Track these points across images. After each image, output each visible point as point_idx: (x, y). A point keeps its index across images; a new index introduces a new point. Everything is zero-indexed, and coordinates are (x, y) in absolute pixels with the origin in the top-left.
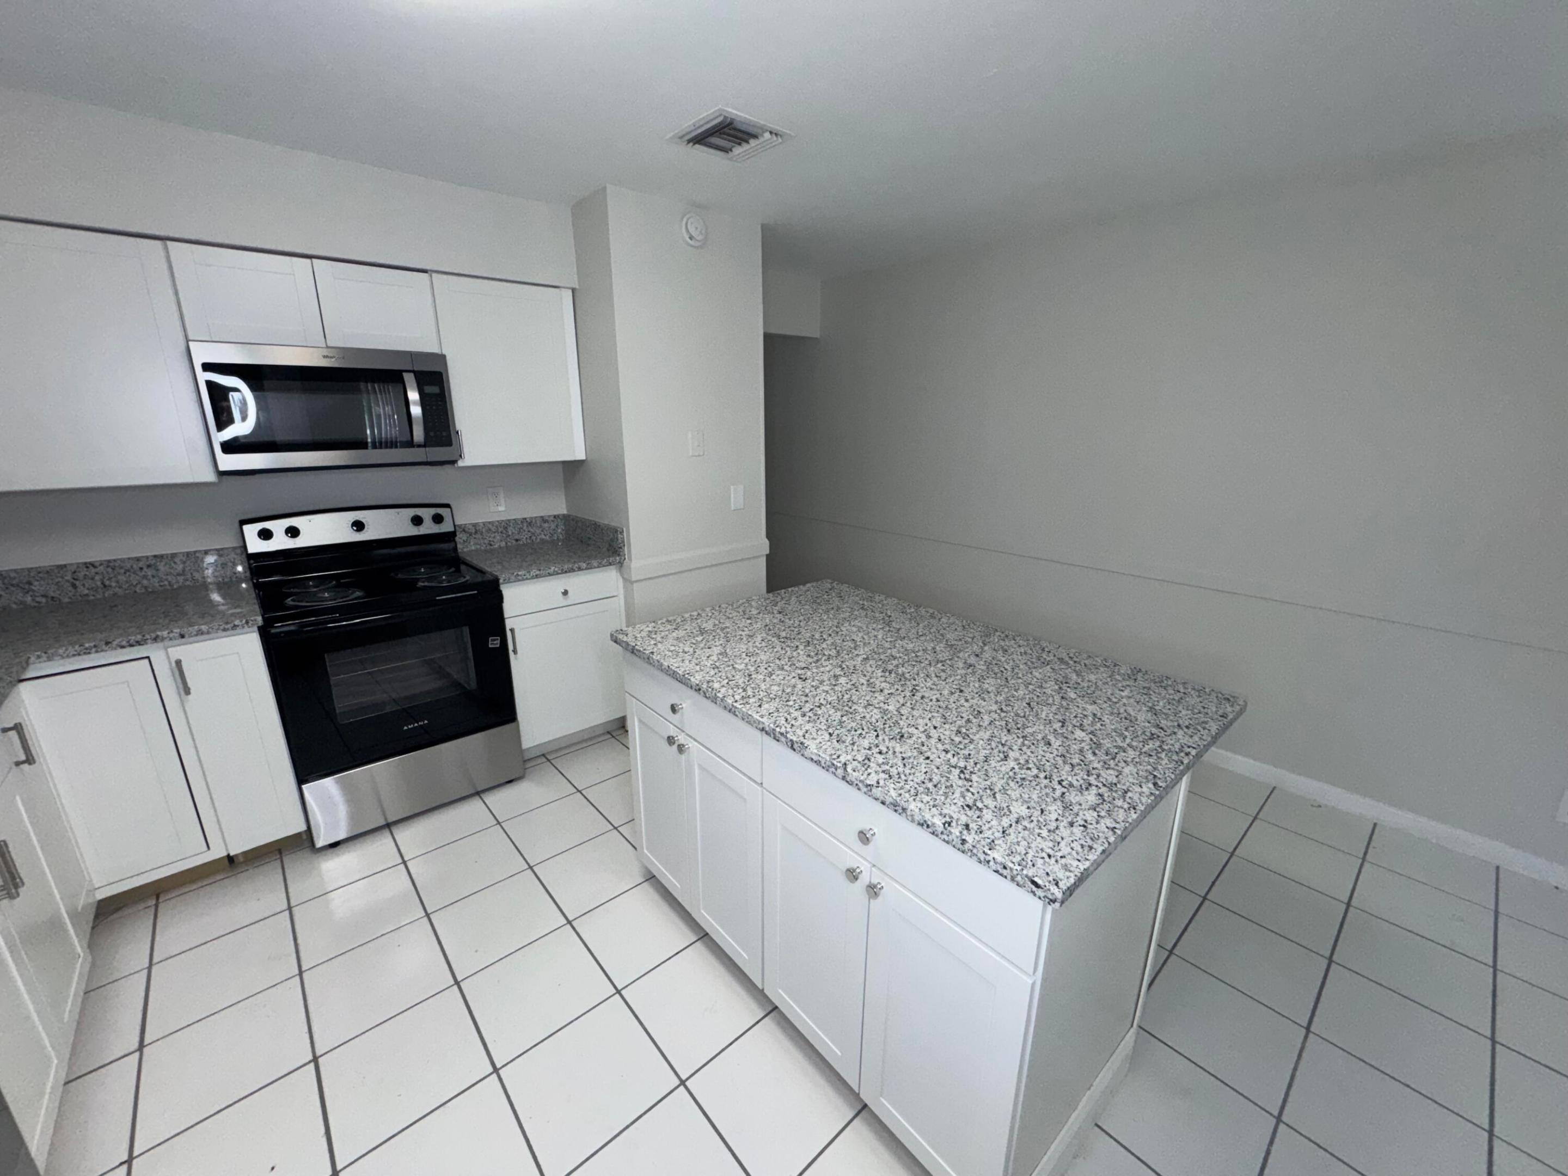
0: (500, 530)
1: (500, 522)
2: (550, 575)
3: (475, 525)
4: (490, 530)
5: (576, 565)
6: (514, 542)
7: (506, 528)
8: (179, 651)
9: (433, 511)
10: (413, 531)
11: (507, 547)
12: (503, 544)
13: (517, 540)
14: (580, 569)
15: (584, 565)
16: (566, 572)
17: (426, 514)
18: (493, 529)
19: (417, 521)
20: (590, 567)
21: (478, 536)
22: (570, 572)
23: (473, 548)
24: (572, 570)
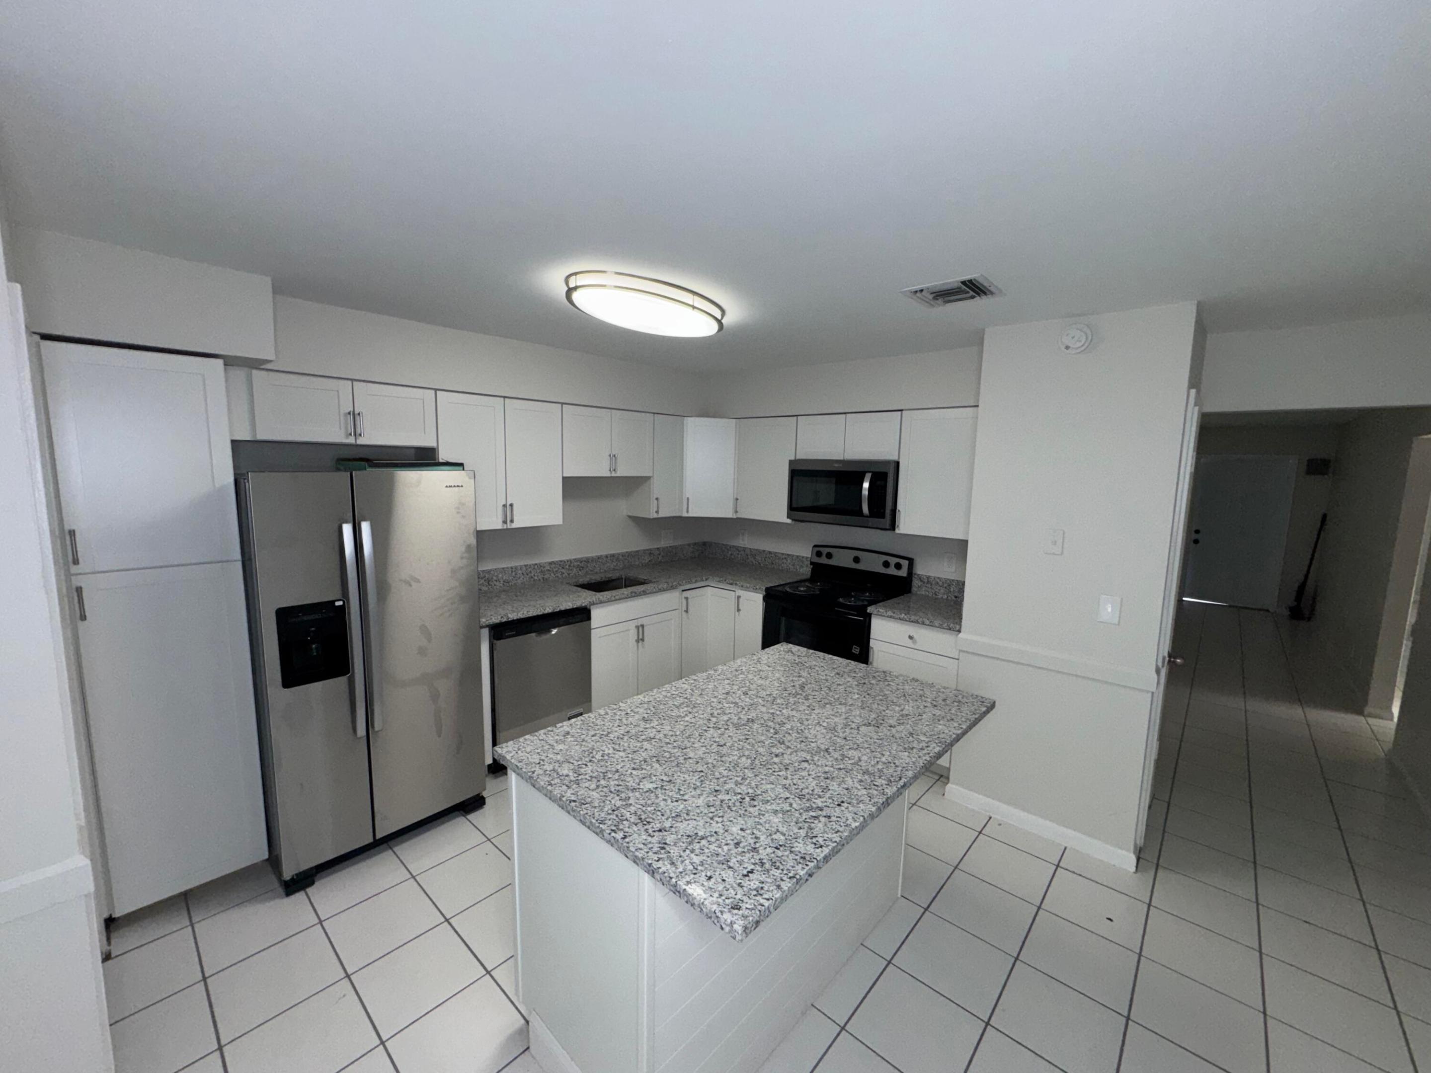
0: (945, 585)
1: (946, 580)
2: (900, 619)
3: (928, 577)
4: (938, 583)
5: (921, 619)
6: (954, 598)
7: (949, 585)
8: (740, 592)
9: (898, 560)
10: (883, 570)
11: (947, 599)
12: (945, 597)
13: (956, 597)
14: (923, 623)
15: (927, 622)
16: (912, 622)
17: (893, 561)
18: (941, 583)
19: (886, 564)
20: (931, 625)
21: (929, 586)
22: (915, 622)
23: (923, 593)
24: (917, 622)
